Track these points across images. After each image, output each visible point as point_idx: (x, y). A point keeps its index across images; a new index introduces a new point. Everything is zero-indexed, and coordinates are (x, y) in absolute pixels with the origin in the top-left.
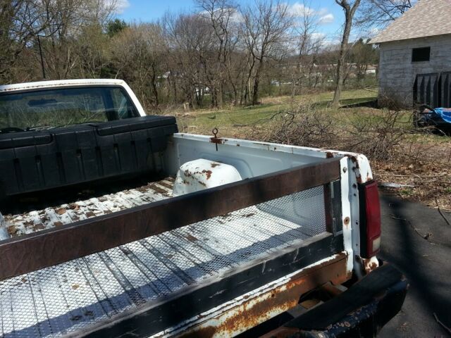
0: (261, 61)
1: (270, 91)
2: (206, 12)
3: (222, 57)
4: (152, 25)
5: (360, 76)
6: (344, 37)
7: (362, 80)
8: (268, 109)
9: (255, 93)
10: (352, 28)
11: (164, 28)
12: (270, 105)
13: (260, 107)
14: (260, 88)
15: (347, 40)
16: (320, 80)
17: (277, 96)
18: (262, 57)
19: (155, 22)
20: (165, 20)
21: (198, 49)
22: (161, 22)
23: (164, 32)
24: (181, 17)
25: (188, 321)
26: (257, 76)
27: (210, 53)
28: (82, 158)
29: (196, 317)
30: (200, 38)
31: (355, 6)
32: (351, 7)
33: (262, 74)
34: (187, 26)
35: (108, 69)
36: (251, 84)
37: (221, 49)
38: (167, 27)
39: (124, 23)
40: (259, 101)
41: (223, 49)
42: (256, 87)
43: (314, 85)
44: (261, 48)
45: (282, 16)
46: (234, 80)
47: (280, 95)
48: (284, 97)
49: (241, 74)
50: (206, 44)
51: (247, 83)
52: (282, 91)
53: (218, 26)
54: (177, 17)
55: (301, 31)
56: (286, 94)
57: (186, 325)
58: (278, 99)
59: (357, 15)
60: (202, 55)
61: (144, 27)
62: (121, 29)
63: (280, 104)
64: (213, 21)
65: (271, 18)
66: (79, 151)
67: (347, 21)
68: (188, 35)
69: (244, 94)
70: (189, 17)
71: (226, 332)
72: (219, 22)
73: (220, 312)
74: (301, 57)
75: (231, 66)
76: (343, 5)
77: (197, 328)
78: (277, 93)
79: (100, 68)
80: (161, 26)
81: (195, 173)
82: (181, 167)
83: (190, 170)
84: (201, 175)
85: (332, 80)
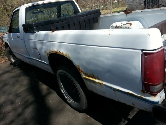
7: (114, 5)
16: (98, 6)
81: (122, 25)
82: (112, 25)
83: (118, 25)
84: (126, 25)
85: (103, 6)
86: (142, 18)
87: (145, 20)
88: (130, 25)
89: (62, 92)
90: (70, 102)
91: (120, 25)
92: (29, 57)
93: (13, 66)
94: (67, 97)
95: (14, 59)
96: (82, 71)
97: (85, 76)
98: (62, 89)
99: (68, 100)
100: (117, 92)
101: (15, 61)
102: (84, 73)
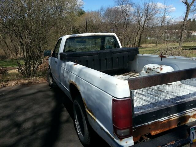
0: (143, 28)
1: (145, 42)
2: (119, 6)
3: (125, 26)
4: (95, 12)
5: (189, 36)
6: (185, 18)
7: (190, 38)
8: (146, 49)
9: (139, 42)
10: (189, 14)
11: (101, 13)
12: (146, 47)
13: (142, 49)
14: (142, 40)
15: (187, 19)
16: (169, 37)
17: (148, 44)
18: (144, 26)
19: (97, 11)
20: (101, 10)
21: (114, 22)
22: (99, 11)
23: (101, 15)
24: (108, 9)
25: (183, 112)
26: (141, 35)
27: (120, 24)
28: (106, 61)
29: (185, 111)
30: (115, 18)
31: (191, 3)
32: (190, 4)
33: (143, 34)
34: (111, 13)
35: (76, 31)
36: (137, 38)
37: (125, 22)
38: (102, 13)
39: (84, 11)
40: (141, 46)
41: (126, 23)
42: (140, 40)
43: (166, 40)
44: (143, 22)
45: (154, 8)
46: (129, 36)
47: (150, 43)
48: (152, 44)
49: (133, 34)
50: (118, 21)
51: (136, 37)
52: (151, 42)
53: (124, 13)
54: (106, 9)
55: (162, 15)
56: (153, 43)
57: (183, 113)
58: (149, 45)
59: (192, 8)
60: (116, 25)
61: (92, 13)
62: (83, 14)
63: (151, 47)
64: (122, 10)
65: (149, 9)
66: (106, 59)
67: (187, 10)
68: (111, 17)
69: (134, 42)
70: (111, 8)
71: (193, 118)
72: (125, 10)
73: (192, 111)
74: (162, 26)
75: (129, 30)
76: (186, 3)
77: (185, 115)
78: (149, 43)
79: (74, 30)
80: (100, 12)
81: (153, 69)
82: (145, 66)
83: (150, 67)
84: (157, 69)
85: (175, 38)
86: (176, 65)
87: (178, 67)
88: (160, 70)
89: (76, 122)
90: (79, 134)
91: (152, 68)
92: (60, 82)
93: (50, 87)
94: (78, 128)
95: (53, 82)
96: (86, 105)
97: (87, 110)
98: (76, 119)
99: (78, 132)
100: (102, 131)
101: (53, 83)
102: (87, 107)
